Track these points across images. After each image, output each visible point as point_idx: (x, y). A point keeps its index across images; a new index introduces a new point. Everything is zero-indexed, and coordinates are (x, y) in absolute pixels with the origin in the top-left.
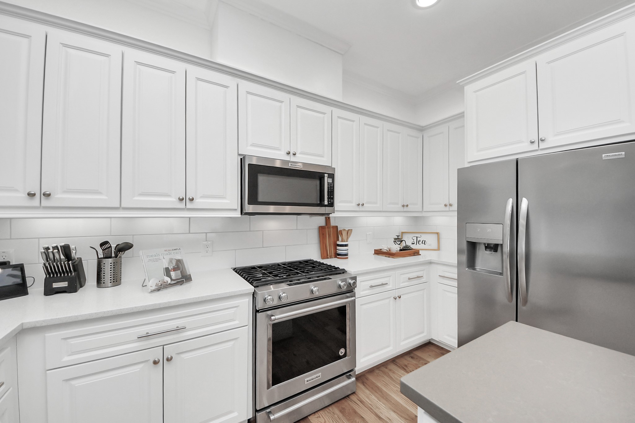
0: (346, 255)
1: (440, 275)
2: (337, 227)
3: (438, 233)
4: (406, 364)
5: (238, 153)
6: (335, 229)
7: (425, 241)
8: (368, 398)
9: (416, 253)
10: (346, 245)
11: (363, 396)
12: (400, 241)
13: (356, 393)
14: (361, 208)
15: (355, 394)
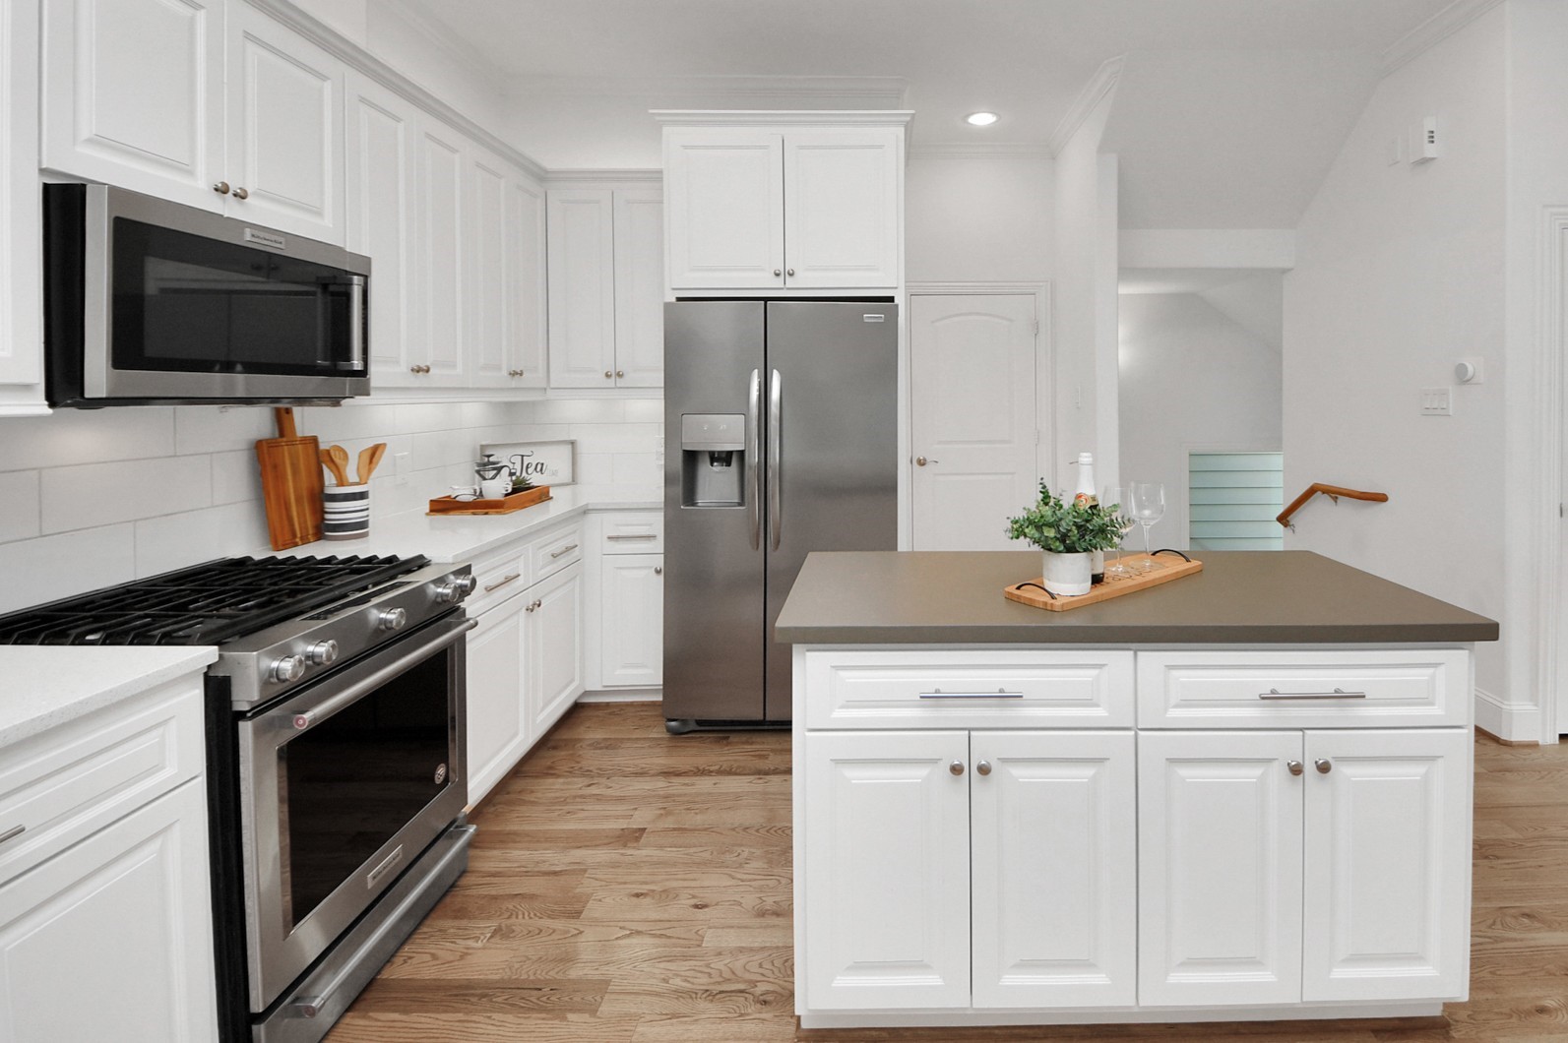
0: (363, 525)
1: (611, 535)
2: (314, 440)
3: (573, 443)
4: (549, 763)
5: (40, 162)
6: (311, 447)
7: (542, 464)
8: (506, 860)
9: (543, 495)
10: (362, 496)
11: (492, 864)
12: (494, 469)
13: (469, 869)
14: (421, 380)
15: (468, 872)
